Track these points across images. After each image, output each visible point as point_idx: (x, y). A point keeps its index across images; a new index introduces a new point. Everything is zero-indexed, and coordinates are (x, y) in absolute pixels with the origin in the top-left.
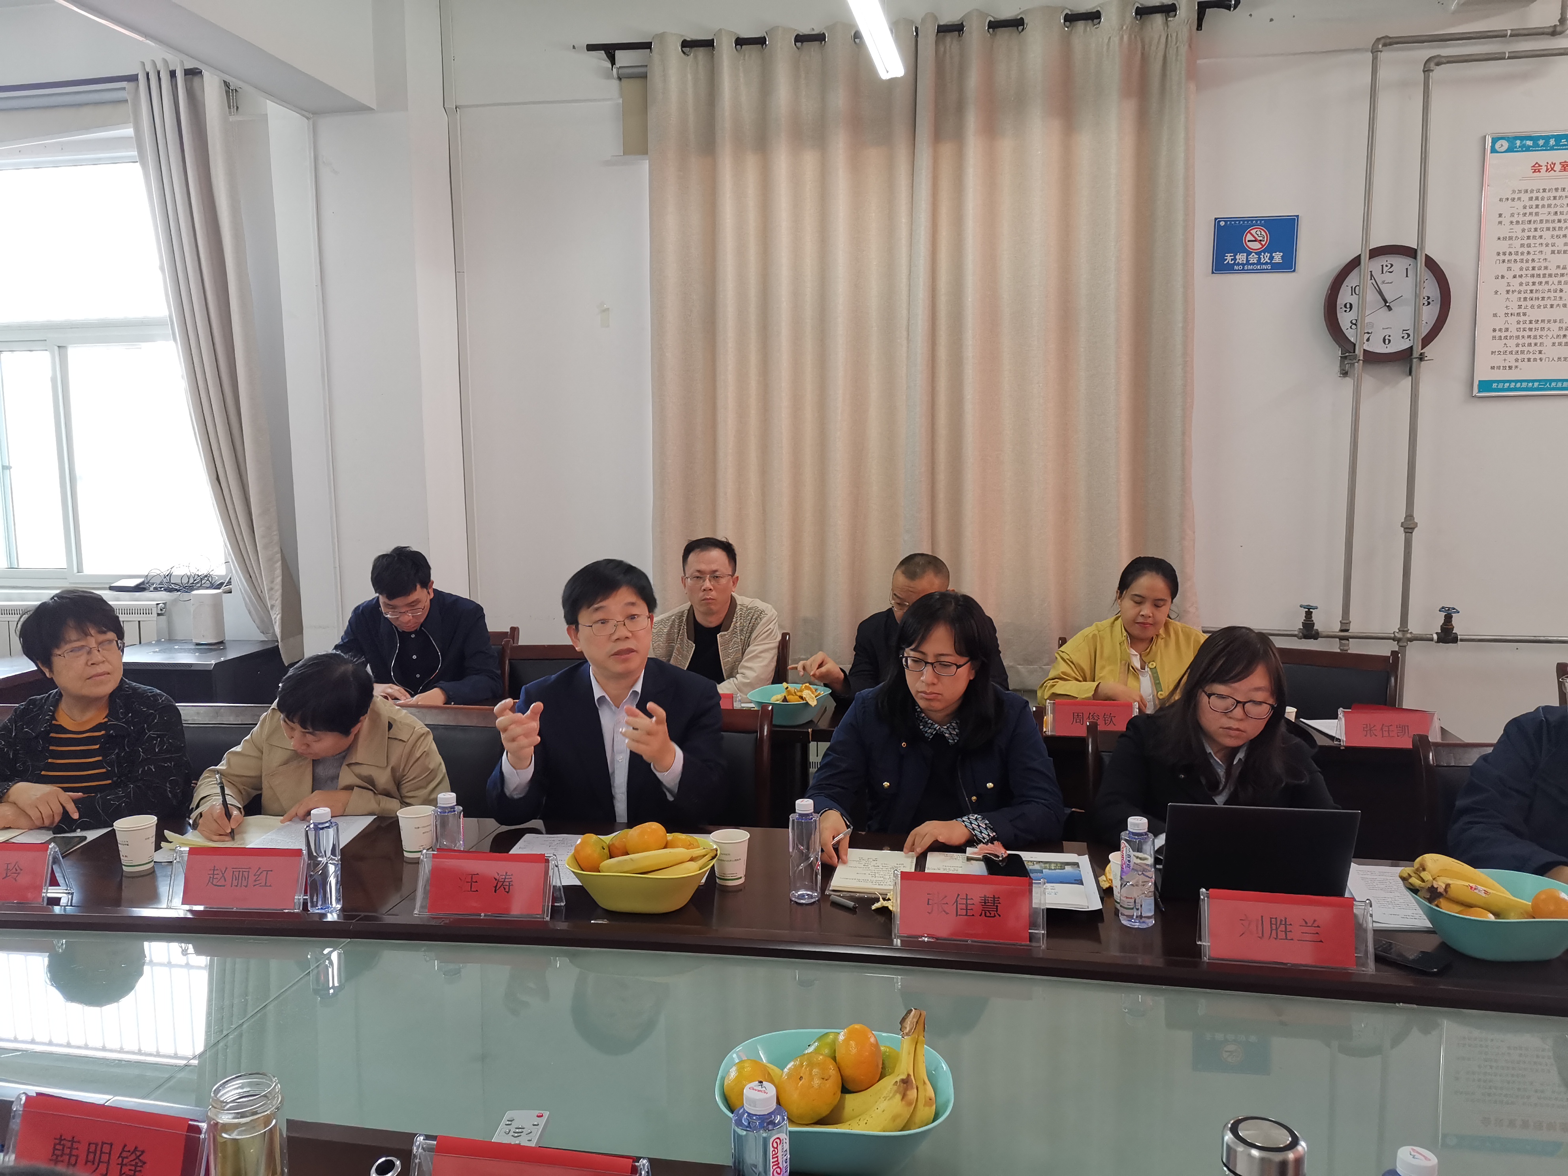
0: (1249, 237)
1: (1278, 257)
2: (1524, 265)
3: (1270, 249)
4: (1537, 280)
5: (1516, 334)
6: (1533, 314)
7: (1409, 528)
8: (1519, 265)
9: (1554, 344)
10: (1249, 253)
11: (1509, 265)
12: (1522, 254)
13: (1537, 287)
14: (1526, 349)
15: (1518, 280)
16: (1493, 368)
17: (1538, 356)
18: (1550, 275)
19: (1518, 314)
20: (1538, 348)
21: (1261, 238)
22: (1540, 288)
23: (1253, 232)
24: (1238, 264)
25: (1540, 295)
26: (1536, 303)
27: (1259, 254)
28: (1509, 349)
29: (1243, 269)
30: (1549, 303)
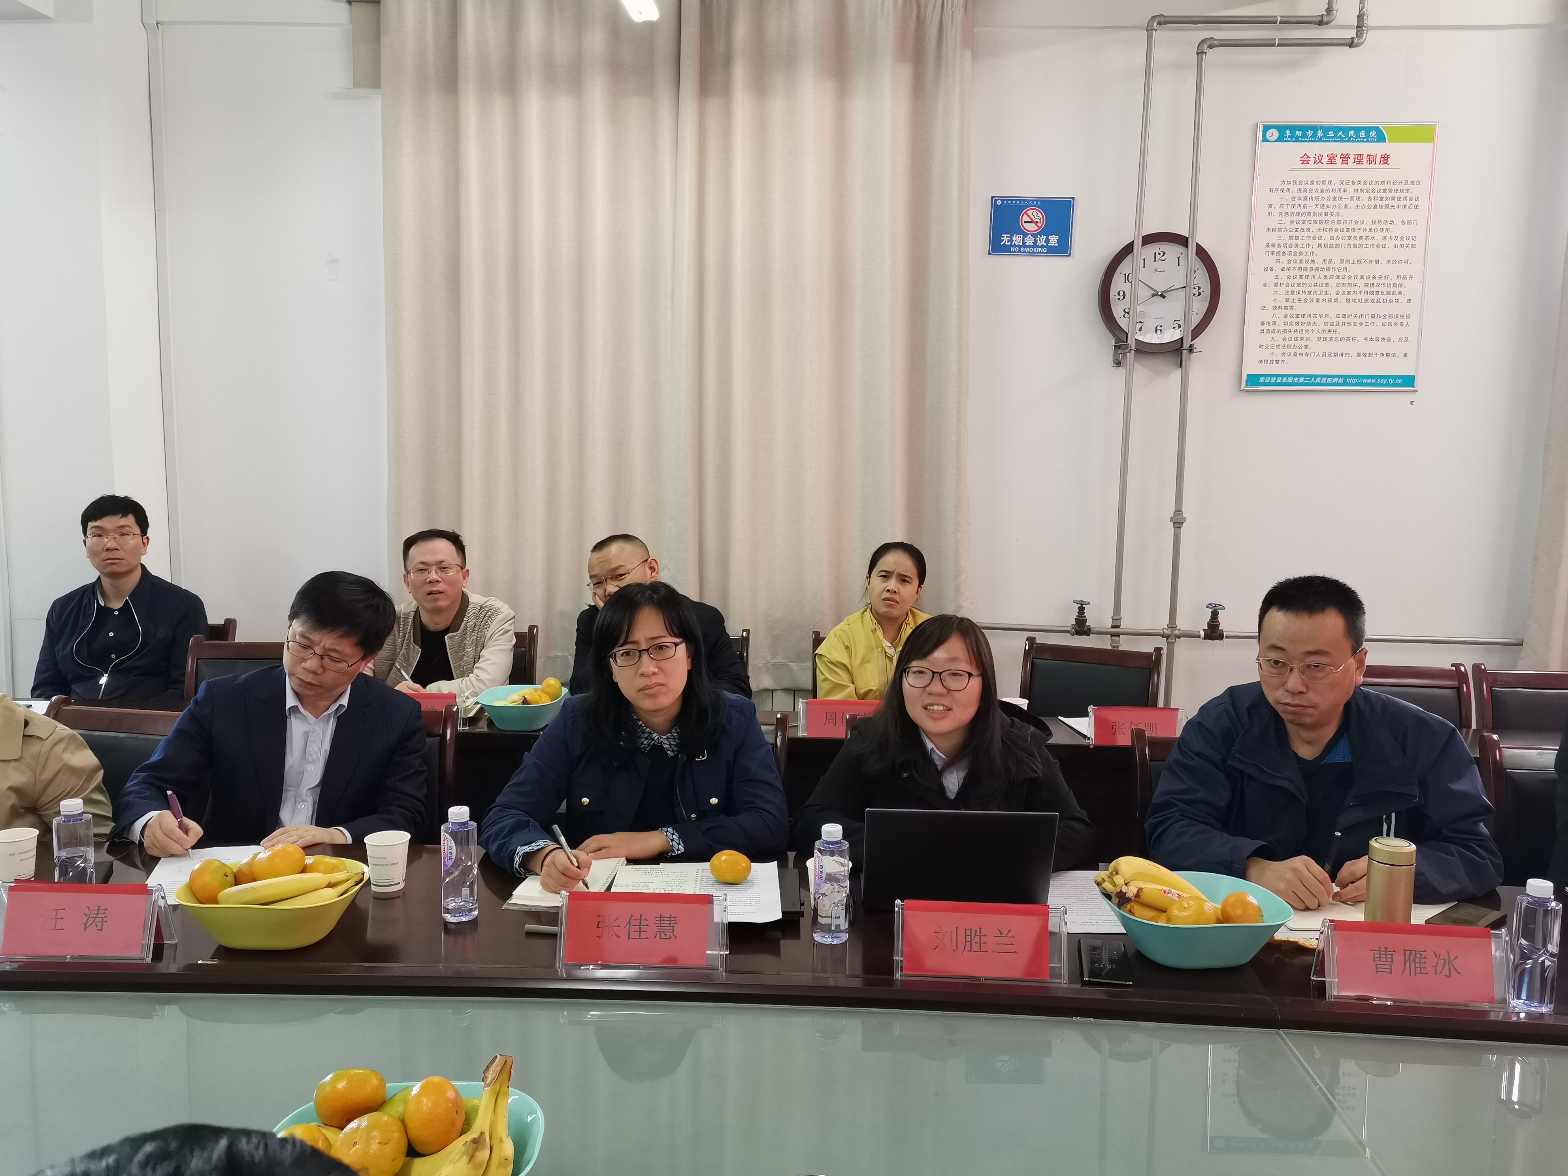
0: (1025, 218)
1: (1054, 240)
2: (1292, 258)
3: (1046, 231)
4: (1304, 273)
5: (1282, 327)
6: (1300, 308)
7: (1178, 523)
8: (1287, 257)
9: (1319, 339)
10: (1025, 235)
11: (1278, 257)
12: (1291, 246)
13: (1304, 280)
14: (1292, 343)
15: (1286, 273)
16: (1261, 361)
17: (1304, 351)
18: (1317, 269)
19: (1286, 308)
20: (1304, 343)
21: (1037, 220)
22: (1307, 281)
23: (1029, 213)
24: (1015, 246)
25: (1307, 289)
26: (1303, 297)
27: (1035, 236)
28: (1276, 343)
29: (1020, 251)
30: (1315, 297)
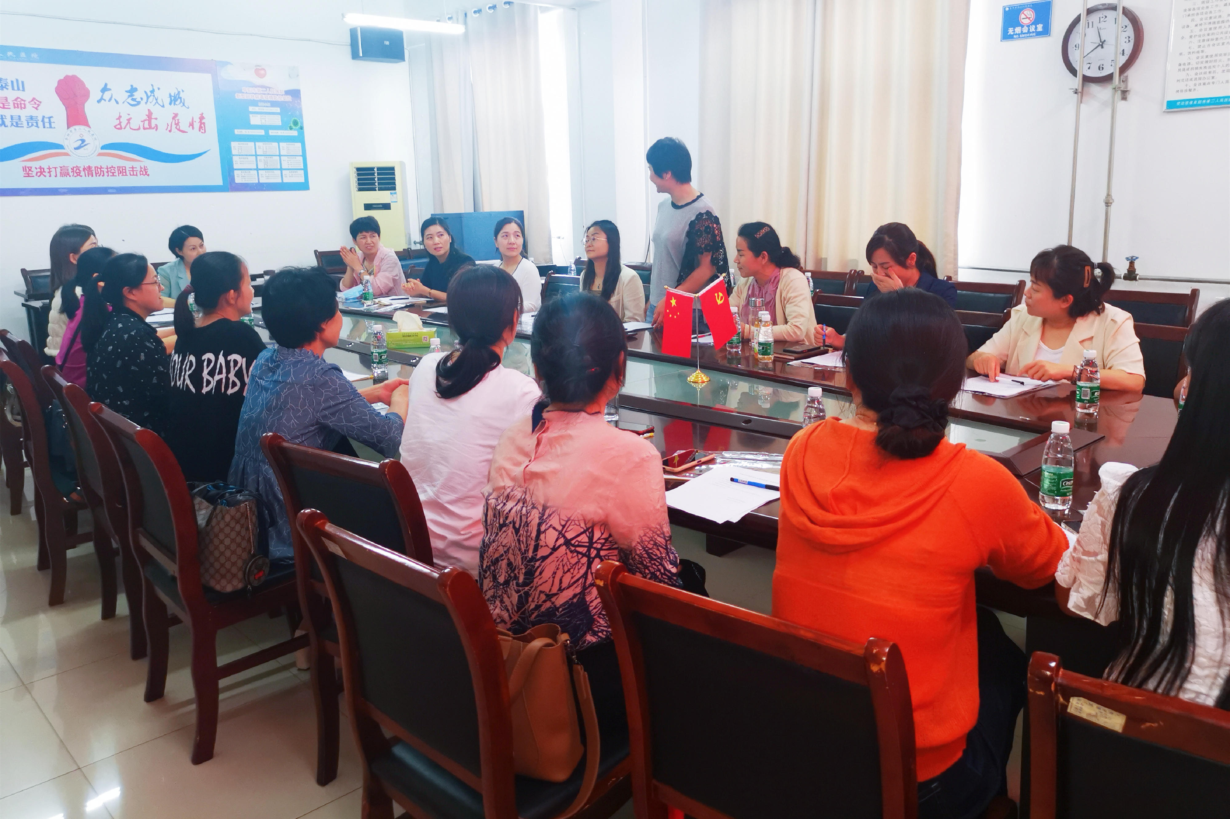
0: (1023, 16)
1: (1040, 27)
2: (1204, 16)
3: (1035, 23)
4: (1212, 26)
5: (1195, 66)
6: (1209, 51)
7: (1108, 204)
8: (1200, 16)
9: (1223, 71)
10: (1022, 27)
11: (1193, 17)
12: (1203, 8)
13: (1213, 31)
14: (1202, 76)
15: (1199, 27)
16: (1178, 91)
17: (1211, 81)
18: (1223, 22)
19: (1198, 52)
20: (1212, 75)
21: (1030, 16)
22: (1215, 31)
23: (1025, 13)
24: (1016, 34)
25: (1214, 37)
26: (1211, 43)
27: (1028, 26)
28: (1189, 78)
29: (1019, 37)
30: (1220, 41)
